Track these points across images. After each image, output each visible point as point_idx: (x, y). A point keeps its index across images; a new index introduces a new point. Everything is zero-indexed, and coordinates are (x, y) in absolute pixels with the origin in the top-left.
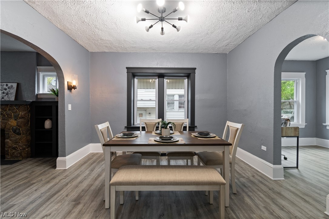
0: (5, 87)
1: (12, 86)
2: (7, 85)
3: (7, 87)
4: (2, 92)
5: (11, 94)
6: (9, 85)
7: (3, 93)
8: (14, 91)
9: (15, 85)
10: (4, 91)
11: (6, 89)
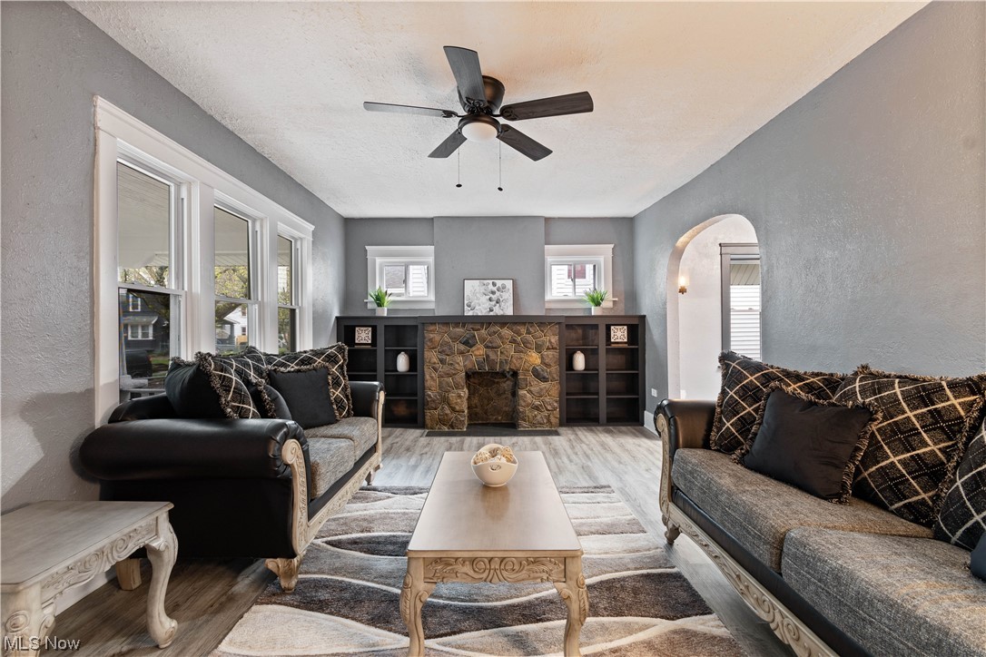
0: (491, 287)
1: (504, 287)
2: (494, 284)
3: (495, 289)
4: (488, 297)
5: (506, 301)
6: (499, 283)
7: (490, 300)
8: (508, 295)
9: (509, 284)
10: (491, 295)
11: (493, 293)
